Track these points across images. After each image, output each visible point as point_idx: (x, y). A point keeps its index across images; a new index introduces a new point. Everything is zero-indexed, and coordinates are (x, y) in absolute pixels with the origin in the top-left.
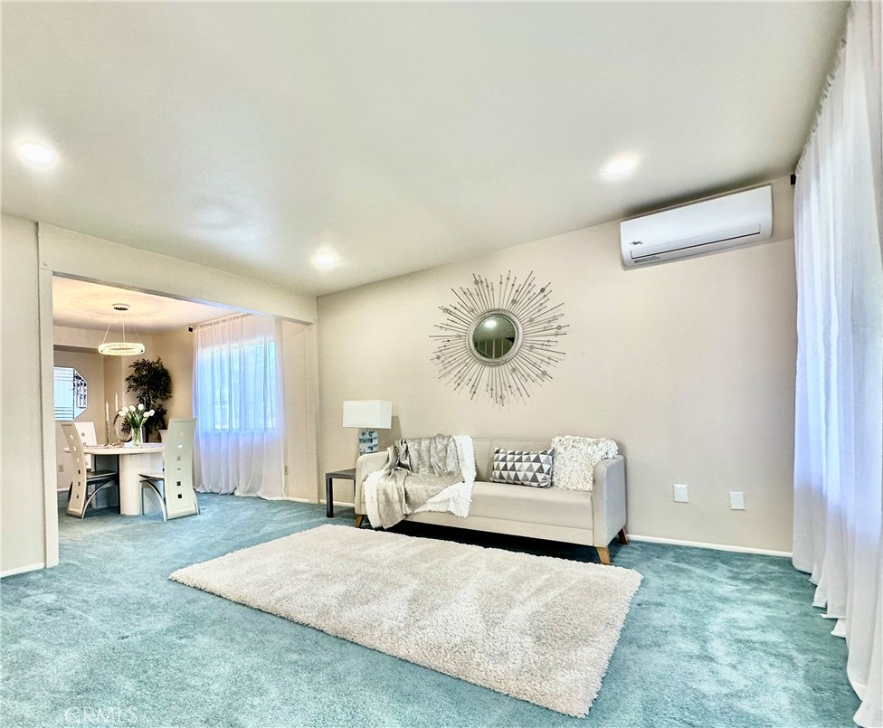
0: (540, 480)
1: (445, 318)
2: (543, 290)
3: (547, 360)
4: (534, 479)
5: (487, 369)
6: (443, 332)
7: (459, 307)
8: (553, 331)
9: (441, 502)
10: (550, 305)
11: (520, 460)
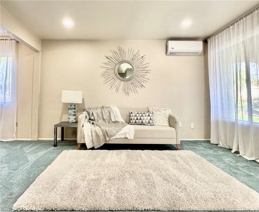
0: (151, 123)
1: (107, 60)
2: (142, 57)
3: (143, 81)
4: (149, 123)
5: (123, 82)
6: (105, 66)
7: (112, 57)
8: (145, 72)
9: (123, 134)
10: (145, 63)
11: (142, 116)
